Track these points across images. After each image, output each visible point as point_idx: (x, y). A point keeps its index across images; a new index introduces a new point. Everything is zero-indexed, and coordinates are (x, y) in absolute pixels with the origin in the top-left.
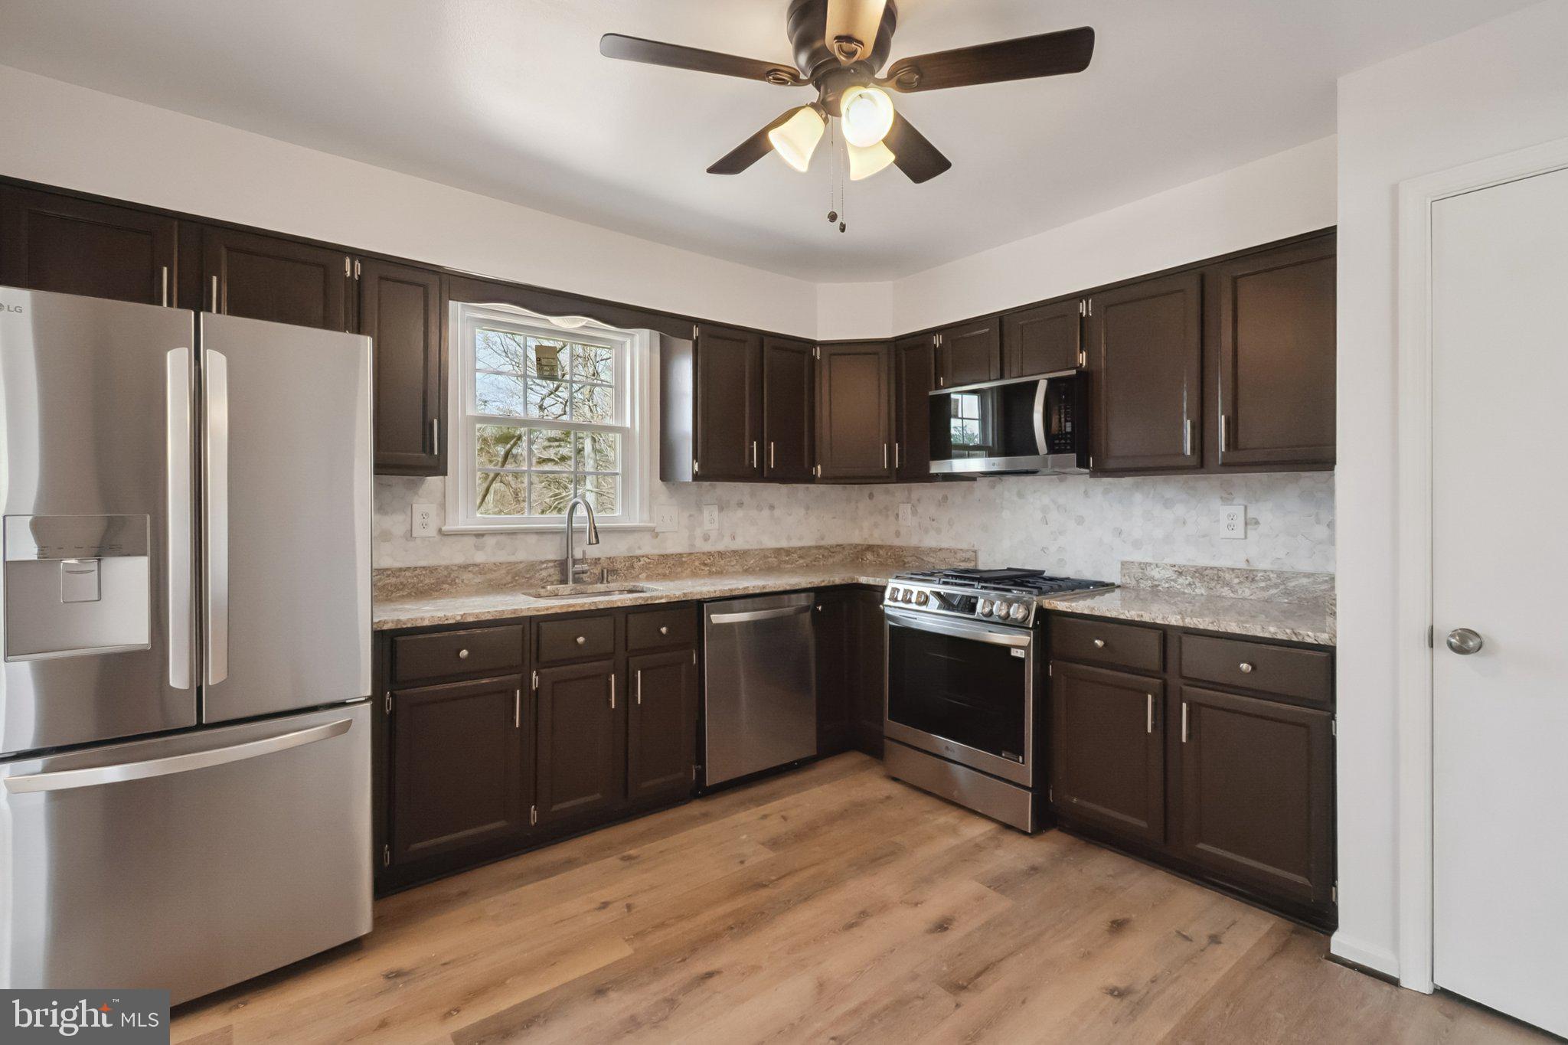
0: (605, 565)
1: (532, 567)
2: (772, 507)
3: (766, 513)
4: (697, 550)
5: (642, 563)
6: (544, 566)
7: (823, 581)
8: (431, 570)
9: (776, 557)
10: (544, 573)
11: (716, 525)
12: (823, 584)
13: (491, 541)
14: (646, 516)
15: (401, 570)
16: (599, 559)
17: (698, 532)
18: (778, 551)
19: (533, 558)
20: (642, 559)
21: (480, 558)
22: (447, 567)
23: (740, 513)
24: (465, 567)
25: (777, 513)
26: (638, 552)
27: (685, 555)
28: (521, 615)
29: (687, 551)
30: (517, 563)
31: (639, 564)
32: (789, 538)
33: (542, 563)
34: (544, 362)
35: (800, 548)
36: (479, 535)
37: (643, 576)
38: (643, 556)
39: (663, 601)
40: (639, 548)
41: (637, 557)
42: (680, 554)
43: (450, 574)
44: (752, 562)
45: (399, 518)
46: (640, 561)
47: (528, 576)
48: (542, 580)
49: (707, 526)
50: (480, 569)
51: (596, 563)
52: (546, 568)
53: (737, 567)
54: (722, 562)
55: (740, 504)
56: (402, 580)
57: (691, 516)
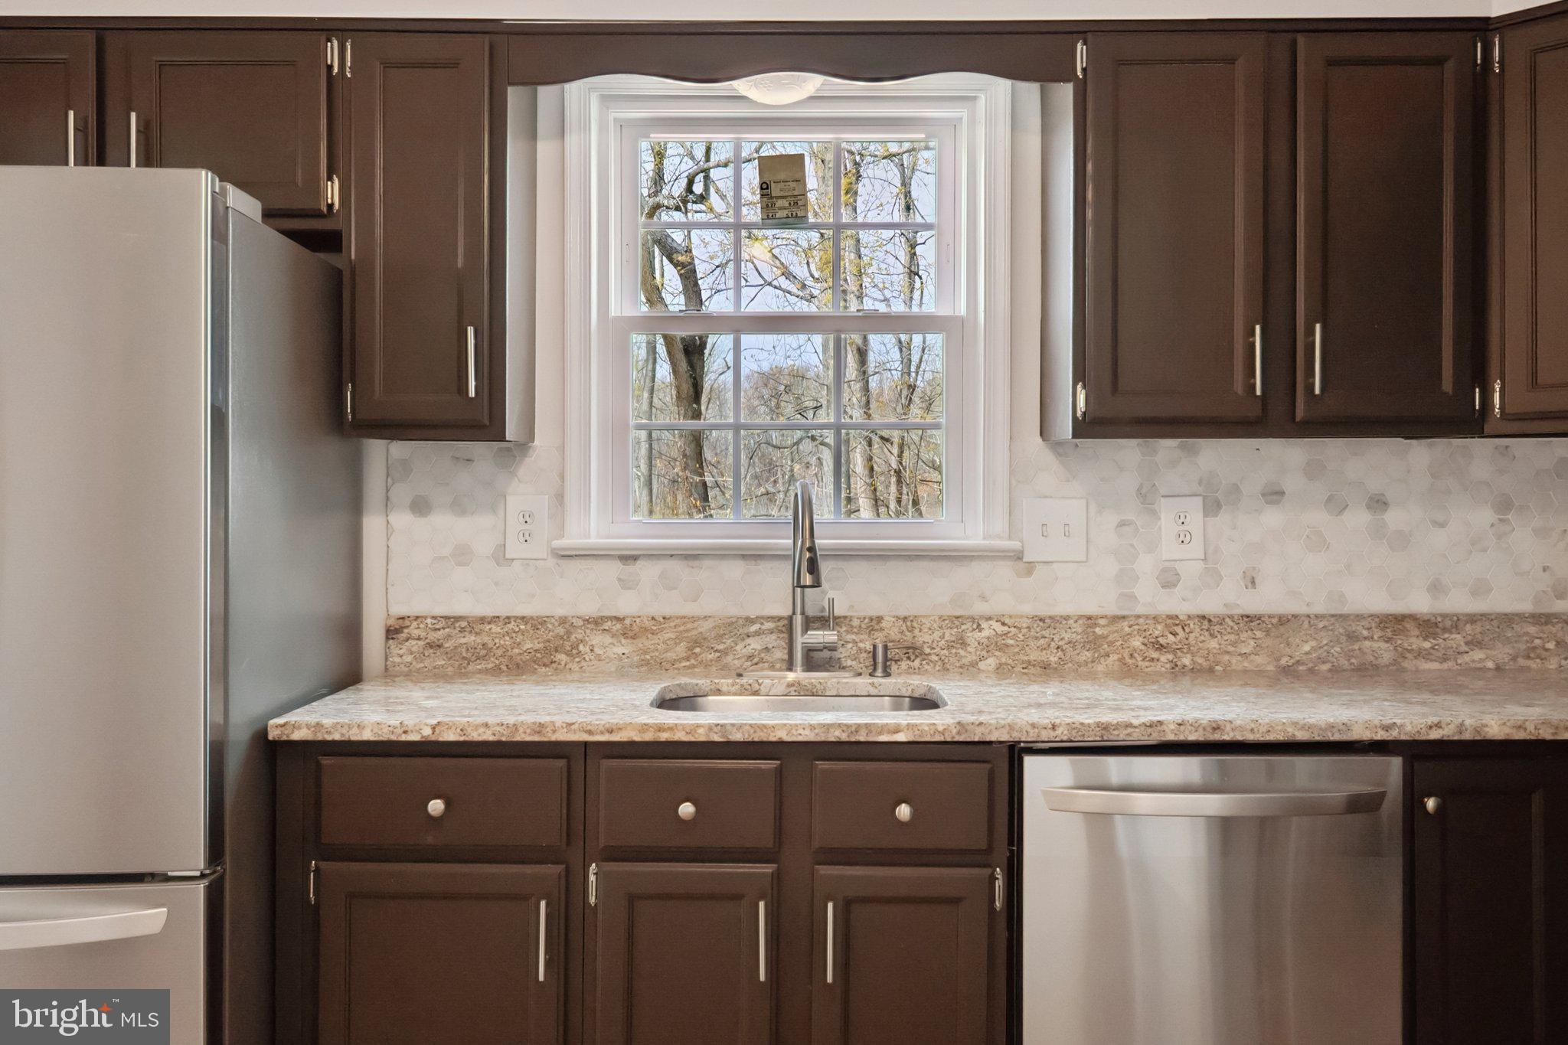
0: (894, 634)
1: (737, 627)
2: (1378, 503)
3: (1358, 518)
4: (1140, 610)
5: (986, 633)
6: (755, 628)
7: (1438, 725)
8: (537, 623)
9: (1388, 640)
10: (755, 644)
11: (1196, 549)
12: (1435, 735)
13: (647, 571)
14: (1000, 525)
15: (483, 620)
16: (880, 619)
17: (1146, 565)
18: (1394, 624)
19: (735, 611)
20: (984, 625)
21: (628, 604)
22: (563, 621)
23: (1273, 518)
24: (596, 622)
25: (1394, 518)
26: (979, 608)
27: (1102, 622)
28: (553, 738)
29: (1112, 609)
30: (699, 619)
31: (977, 634)
32: (1436, 588)
33: (750, 621)
34: (775, 190)
35: (1472, 619)
36: (629, 558)
37: (991, 663)
38: (990, 618)
39: (901, 737)
40: (983, 598)
41: (973, 619)
42: (1089, 618)
43: (568, 633)
44: (1307, 648)
45: (485, 521)
46: (979, 628)
47: (721, 647)
48: (750, 657)
49: (1169, 550)
50: (628, 629)
51: (871, 630)
52: (757, 633)
53: (1259, 660)
54: (1213, 644)
55: (1274, 495)
56: (486, 639)
57: (1122, 524)
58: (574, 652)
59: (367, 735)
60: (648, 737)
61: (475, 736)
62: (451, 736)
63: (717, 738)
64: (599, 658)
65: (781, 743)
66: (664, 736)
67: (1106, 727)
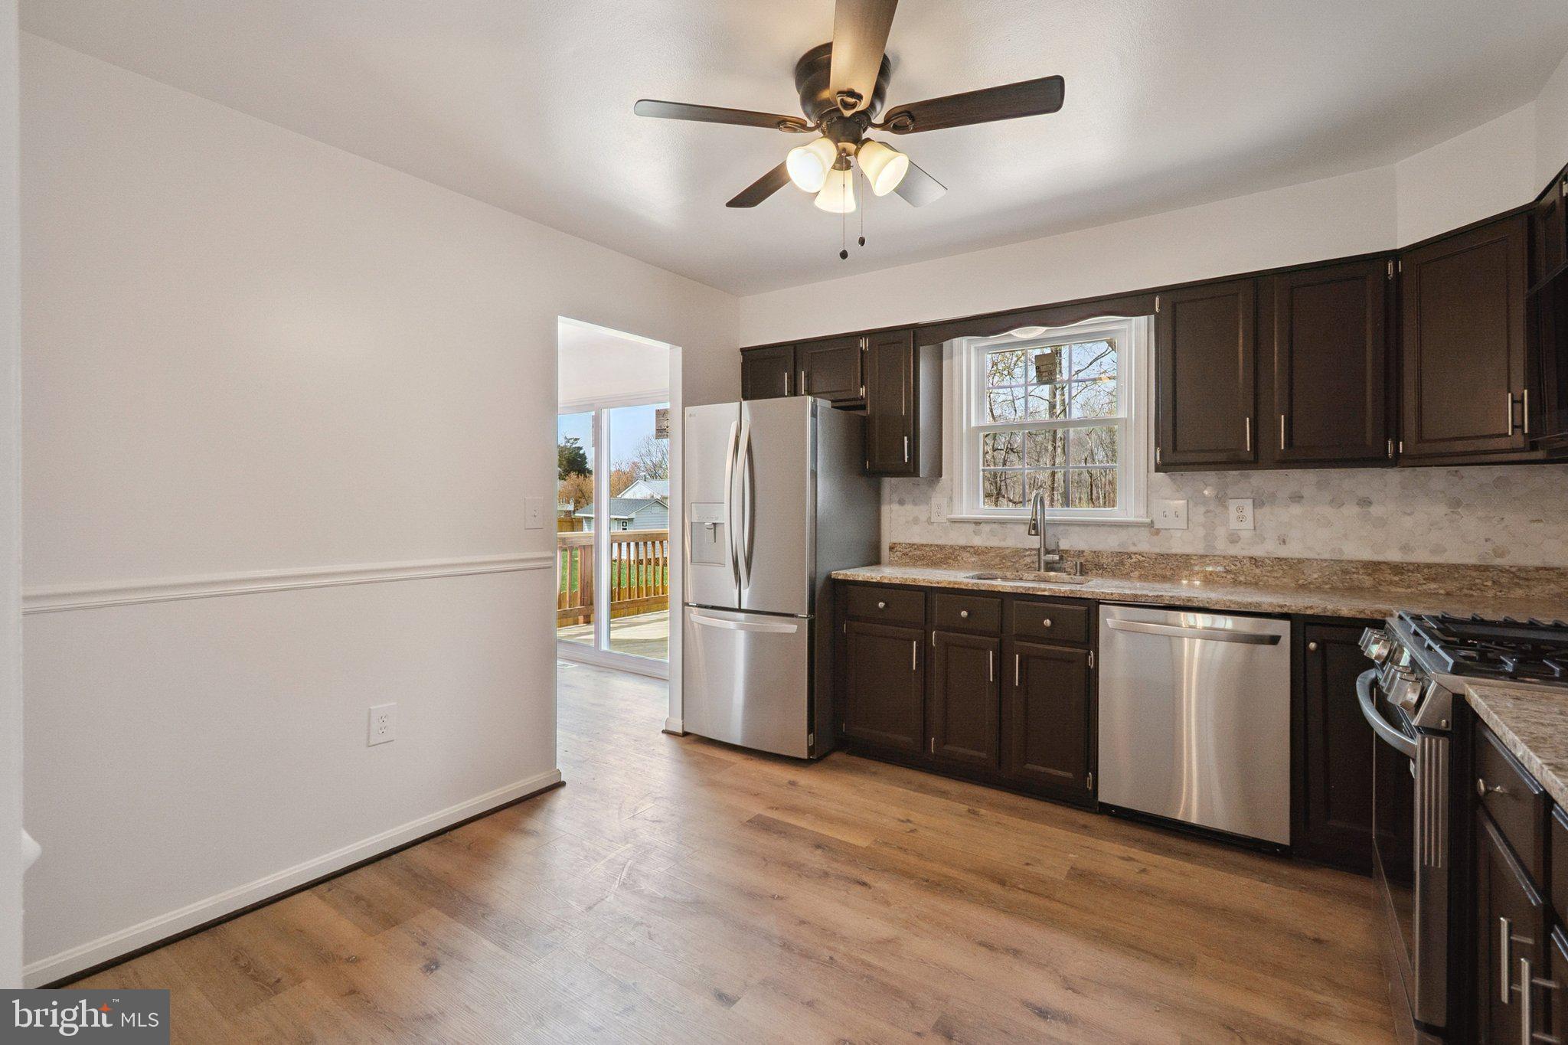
0: (1090, 558)
1: (1018, 553)
2: (1365, 502)
3: (1351, 510)
4: (1218, 553)
5: (1134, 560)
6: (1027, 553)
8: (941, 547)
9: (1369, 575)
10: (1028, 560)
11: (1248, 524)
13: (986, 528)
14: (1143, 511)
15: (922, 545)
16: (1083, 552)
17: (1221, 532)
18: (1373, 567)
19: (1020, 546)
20: (1133, 556)
21: (977, 541)
22: (952, 547)
23: (1296, 510)
24: (964, 548)
25: (1376, 510)
26: (1133, 549)
27: (1194, 558)
29: (1201, 552)
30: (1005, 548)
31: (1129, 561)
32: (1405, 548)
33: (1026, 550)
34: (1043, 369)
35: (1429, 566)
36: (977, 523)
37: (1136, 574)
38: (1135, 554)
39: (1046, 593)
40: (1134, 544)
41: (1128, 554)
42: (1188, 556)
43: (954, 552)
44: (1316, 576)
45: (923, 508)
46: (1131, 558)
47: (1014, 560)
48: (1026, 565)
49: (1234, 524)
50: (976, 551)
51: (1079, 556)
52: (1029, 555)
53: (1285, 580)
54: (1258, 571)
55: (1297, 498)
56: (924, 553)
57: (1207, 512)
58: (955, 559)
59: (860, 579)
60: (951, 586)
61: (894, 582)
62: (886, 581)
63: (975, 588)
64: (965, 562)
65: (999, 592)
66: (956, 586)
67: (1136, 596)
